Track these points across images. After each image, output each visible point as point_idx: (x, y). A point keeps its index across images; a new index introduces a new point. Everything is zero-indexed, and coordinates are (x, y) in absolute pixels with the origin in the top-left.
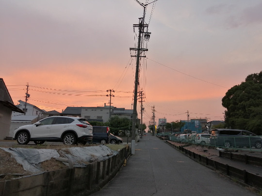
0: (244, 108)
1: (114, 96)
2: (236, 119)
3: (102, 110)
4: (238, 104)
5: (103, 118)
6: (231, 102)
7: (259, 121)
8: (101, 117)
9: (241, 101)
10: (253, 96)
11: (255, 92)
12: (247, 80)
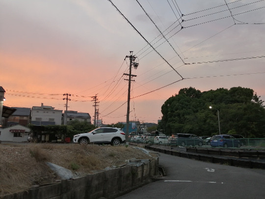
0: (179, 115)
1: (70, 100)
2: (174, 124)
3: (54, 113)
4: (174, 112)
5: (55, 121)
6: (169, 109)
7: (192, 126)
8: (53, 119)
9: (176, 110)
10: (185, 106)
11: (186, 103)
12: (180, 92)
